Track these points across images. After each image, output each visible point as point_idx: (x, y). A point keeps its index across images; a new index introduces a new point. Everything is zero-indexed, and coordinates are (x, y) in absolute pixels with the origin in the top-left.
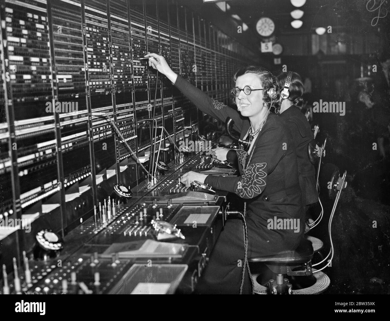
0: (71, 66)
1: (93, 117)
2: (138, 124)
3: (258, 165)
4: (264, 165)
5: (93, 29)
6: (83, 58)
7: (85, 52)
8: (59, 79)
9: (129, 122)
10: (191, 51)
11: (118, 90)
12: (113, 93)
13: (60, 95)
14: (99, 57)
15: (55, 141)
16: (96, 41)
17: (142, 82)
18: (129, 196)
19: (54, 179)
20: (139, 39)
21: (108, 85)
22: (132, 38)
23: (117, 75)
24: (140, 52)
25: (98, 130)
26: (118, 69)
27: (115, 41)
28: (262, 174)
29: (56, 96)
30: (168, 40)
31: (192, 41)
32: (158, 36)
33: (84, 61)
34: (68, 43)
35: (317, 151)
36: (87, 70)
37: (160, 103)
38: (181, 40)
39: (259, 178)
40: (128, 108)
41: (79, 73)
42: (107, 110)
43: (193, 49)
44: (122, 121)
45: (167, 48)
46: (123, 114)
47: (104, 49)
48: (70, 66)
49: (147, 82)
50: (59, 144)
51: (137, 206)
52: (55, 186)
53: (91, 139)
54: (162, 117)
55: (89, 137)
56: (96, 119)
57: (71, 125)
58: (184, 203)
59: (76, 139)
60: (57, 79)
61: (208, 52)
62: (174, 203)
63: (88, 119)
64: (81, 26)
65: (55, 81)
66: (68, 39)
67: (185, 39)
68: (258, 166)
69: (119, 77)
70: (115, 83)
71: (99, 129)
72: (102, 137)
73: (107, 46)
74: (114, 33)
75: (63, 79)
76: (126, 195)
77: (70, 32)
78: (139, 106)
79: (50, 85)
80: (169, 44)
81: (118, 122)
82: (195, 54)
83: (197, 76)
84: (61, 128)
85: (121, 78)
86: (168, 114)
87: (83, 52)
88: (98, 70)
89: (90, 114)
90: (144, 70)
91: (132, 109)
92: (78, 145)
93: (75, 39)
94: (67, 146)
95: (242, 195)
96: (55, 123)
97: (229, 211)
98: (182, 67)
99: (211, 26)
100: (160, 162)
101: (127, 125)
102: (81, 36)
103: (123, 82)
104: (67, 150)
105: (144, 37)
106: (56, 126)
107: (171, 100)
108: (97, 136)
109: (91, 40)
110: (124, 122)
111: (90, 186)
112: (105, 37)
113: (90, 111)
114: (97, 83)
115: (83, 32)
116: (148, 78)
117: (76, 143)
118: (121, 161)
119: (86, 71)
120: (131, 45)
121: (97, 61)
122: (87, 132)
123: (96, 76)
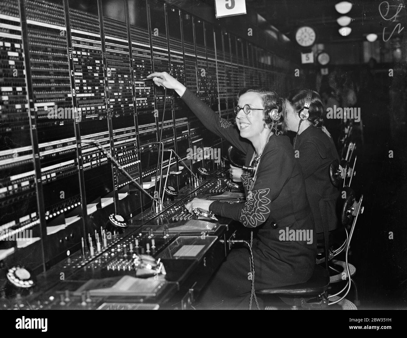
0: (54, 92)
1: (83, 145)
2: (143, 148)
3: (260, 191)
4: (267, 191)
5: (82, 53)
6: (69, 83)
7: (72, 78)
8: (38, 107)
9: (130, 146)
10: (212, 68)
11: (115, 114)
12: (109, 118)
13: (39, 124)
14: (90, 81)
15: (33, 172)
16: (86, 65)
17: (147, 104)
18: (125, 225)
19: (33, 212)
20: (143, 60)
21: (102, 109)
22: (134, 58)
23: (114, 98)
24: (145, 72)
25: (89, 157)
26: (116, 92)
27: (112, 63)
28: (265, 201)
29: (34, 126)
30: (182, 58)
31: (214, 57)
32: (167, 55)
33: (71, 87)
34: (50, 69)
35: (340, 173)
36: (74, 95)
37: (171, 124)
38: (198, 57)
39: (262, 205)
40: (129, 132)
41: (64, 100)
42: (101, 136)
43: (215, 65)
44: (121, 146)
45: (180, 66)
46: (122, 139)
47: (96, 73)
48: (52, 93)
49: (153, 104)
50: (39, 175)
51: (132, 236)
52: (33, 219)
53: (80, 168)
54: (174, 139)
55: (78, 166)
56: (87, 146)
57: (55, 155)
58: (181, 233)
59: (61, 169)
60: (36, 108)
61: (234, 67)
62: (172, 233)
63: (76, 147)
64: (67, 51)
65: (33, 110)
66: (50, 65)
67: (203, 55)
68: (260, 193)
69: (116, 100)
70: (112, 106)
71: (91, 156)
72: (95, 164)
73: (101, 69)
74: (110, 54)
75: (43, 107)
76: (121, 225)
77: (52, 58)
78: (144, 129)
79: (27, 114)
80: (182, 62)
81: (116, 148)
82: (217, 71)
83: (220, 93)
84: (41, 158)
85: (120, 102)
86: (181, 136)
87: (69, 77)
88: (89, 95)
89: (79, 141)
90: (149, 91)
91: (134, 133)
92: (63, 174)
93: (59, 65)
94: (49, 176)
95: (246, 224)
96: (33, 153)
97: (234, 239)
98: (200, 85)
99: (238, 40)
100: (170, 187)
101: (127, 151)
102: (67, 61)
103: (122, 106)
104: (49, 180)
105: (150, 57)
106: (34, 156)
107: (185, 121)
108: (89, 164)
109: (80, 64)
110: (123, 148)
111: (80, 217)
112: (98, 60)
113: (78, 138)
114: (88, 109)
115: (69, 56)
116: (155, 99)
117: (61, 172)
118: (119, 188)
119: (73, 97)
120: (132, 66)
121: (87, 86)
122: (76, 161)
123: (87, 102)
